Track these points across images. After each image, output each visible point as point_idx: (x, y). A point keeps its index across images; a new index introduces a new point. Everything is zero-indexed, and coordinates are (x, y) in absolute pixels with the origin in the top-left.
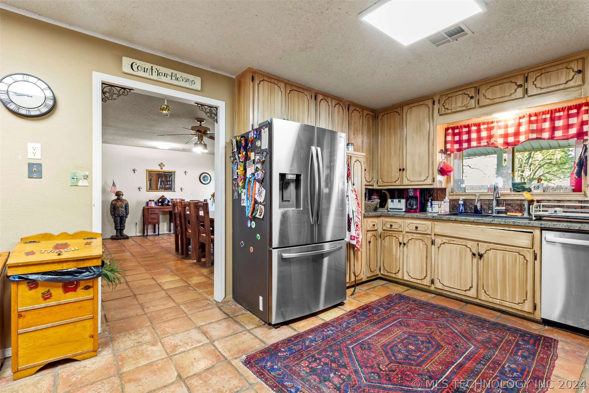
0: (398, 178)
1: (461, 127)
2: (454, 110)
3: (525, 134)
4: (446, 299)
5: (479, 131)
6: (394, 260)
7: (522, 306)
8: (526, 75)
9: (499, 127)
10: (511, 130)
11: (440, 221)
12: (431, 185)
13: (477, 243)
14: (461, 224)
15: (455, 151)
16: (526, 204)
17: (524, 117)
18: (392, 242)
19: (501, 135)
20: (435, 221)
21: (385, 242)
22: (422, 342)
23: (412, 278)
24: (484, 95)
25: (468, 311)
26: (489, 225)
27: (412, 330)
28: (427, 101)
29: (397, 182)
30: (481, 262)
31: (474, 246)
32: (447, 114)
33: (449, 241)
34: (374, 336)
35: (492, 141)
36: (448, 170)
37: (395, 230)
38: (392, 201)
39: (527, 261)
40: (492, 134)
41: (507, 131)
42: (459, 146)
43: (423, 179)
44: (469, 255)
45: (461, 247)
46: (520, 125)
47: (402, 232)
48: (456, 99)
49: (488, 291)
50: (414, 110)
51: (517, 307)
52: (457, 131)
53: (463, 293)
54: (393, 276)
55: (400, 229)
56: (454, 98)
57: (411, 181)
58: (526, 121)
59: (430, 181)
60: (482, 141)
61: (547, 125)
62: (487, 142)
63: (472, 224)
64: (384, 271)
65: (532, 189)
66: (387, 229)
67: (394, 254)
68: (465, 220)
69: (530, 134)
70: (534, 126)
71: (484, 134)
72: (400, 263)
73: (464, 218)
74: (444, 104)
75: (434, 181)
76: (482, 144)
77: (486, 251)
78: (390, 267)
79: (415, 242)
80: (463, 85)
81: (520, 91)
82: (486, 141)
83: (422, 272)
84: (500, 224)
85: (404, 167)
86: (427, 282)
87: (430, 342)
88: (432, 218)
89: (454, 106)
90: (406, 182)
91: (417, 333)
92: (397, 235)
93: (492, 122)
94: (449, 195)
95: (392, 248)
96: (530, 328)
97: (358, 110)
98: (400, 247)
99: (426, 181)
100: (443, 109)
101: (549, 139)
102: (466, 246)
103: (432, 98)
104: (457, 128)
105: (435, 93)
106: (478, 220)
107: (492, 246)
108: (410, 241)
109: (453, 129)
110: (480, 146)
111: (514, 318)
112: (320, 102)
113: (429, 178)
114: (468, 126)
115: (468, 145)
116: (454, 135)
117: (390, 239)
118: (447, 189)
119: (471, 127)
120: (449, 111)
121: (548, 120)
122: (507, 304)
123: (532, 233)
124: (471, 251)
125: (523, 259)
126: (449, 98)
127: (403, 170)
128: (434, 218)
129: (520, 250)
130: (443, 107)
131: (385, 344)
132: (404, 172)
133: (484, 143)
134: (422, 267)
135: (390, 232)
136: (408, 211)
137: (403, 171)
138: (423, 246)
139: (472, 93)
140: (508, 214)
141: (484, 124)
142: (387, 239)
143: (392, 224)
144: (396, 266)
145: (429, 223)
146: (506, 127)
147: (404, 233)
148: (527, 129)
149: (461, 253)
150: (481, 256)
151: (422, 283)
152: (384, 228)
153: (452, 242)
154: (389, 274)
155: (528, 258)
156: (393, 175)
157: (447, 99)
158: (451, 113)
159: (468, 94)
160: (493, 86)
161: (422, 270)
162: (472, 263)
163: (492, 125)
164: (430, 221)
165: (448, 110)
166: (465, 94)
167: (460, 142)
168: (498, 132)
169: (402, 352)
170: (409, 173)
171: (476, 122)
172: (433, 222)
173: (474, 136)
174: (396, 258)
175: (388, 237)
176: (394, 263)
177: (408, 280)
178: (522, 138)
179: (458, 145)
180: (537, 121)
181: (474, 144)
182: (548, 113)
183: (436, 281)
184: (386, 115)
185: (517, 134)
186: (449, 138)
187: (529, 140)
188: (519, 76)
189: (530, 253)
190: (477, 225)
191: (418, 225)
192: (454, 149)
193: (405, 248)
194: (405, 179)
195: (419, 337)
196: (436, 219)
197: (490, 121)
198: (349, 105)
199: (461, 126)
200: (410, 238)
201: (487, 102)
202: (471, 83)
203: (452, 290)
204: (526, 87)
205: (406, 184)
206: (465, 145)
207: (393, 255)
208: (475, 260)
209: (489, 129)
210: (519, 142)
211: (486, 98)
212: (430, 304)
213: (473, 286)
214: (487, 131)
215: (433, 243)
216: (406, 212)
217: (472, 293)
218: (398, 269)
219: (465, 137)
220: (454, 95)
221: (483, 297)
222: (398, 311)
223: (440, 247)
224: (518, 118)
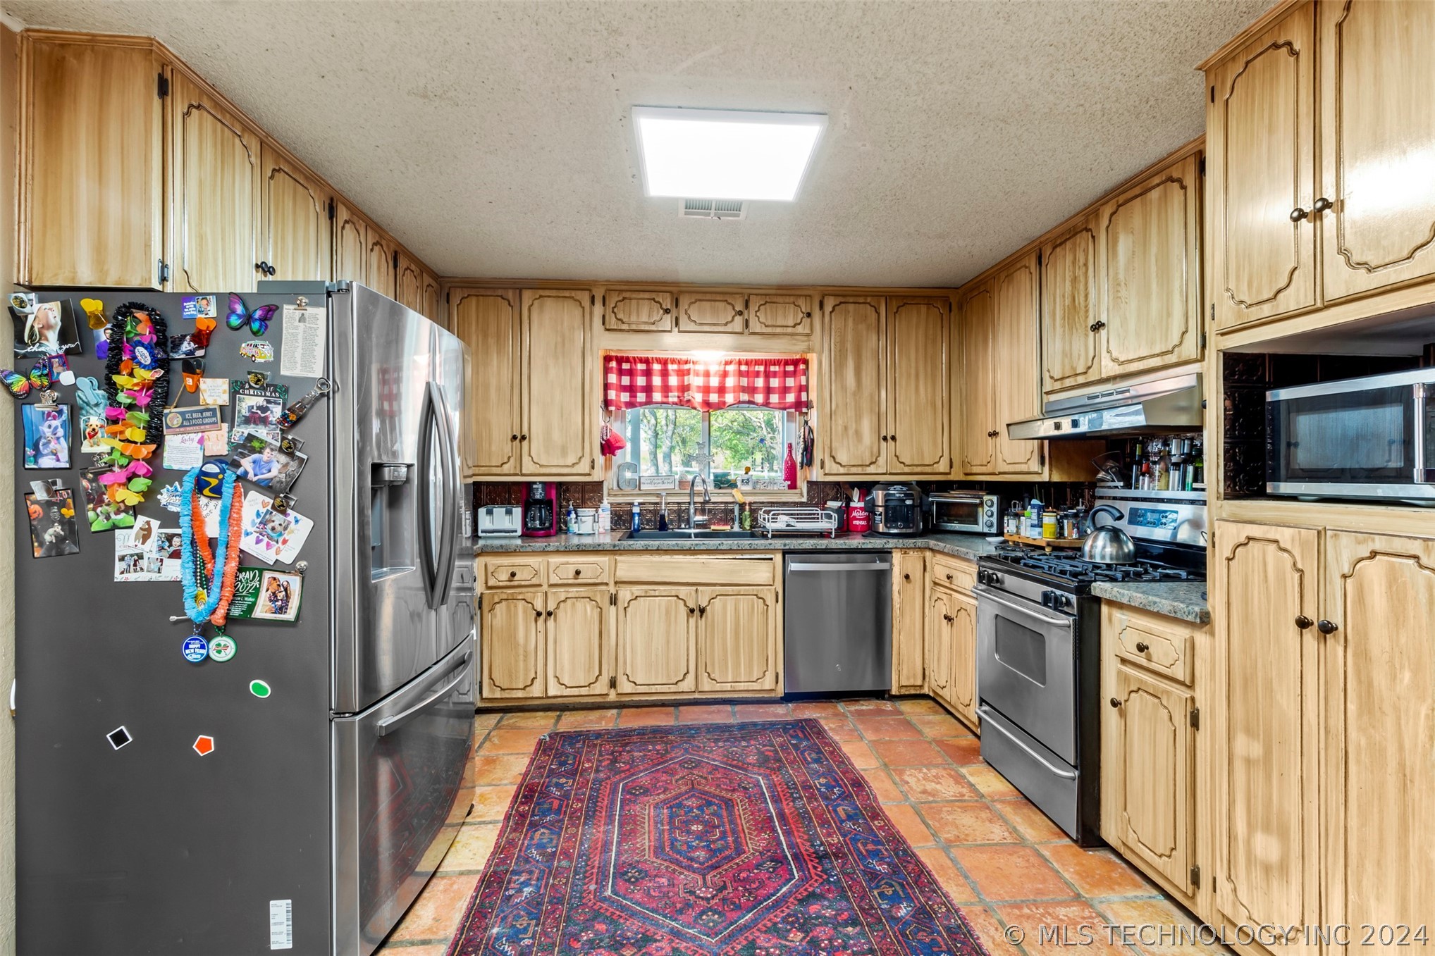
0: (509, 458)
1: (635, 360)
2: (634, 327)
3: (734, 392)
4: (639, 710)
5: (665, 374)
6: (521, 657)
7: (762, 683)
8: (746, 298)
9: (697, 374)
10: (714, 382)
11: (626, 554)
12: (589, 475)
13: (694, 588)
14: (667, 554)
15: (623, 405)
16: (737, 509)
17: (731, 362)
18: (516, 614)
19: (699, 387)
20: (615, 554)
21: (494, 616)
22: (699, 808)
23: (567, 687)
24: (686, 313)
25: (692, 720)
26: (712, 554)
27: (662, 796)
28: (579, 293)
29: (505, 466)
30: (702, 623)
31: (691, 594)
32: (621, 330)
33: (646, 592)
34: (619, 843)
35: (687, 396)
36: (617, 445)
37: (523, 583)
38: (490, 513)
39: (768, 606)
40: (686, 383)
41: (708, 382)
42: (630, 397)
43: (570, 461)
44: (683, 611)
45: (669, 600)
46: (725, 374)
47: (540, 585)
48: (638, 305)
49: (714, 673)
50: (549, 303)
51: (756, 686)
52: (626, 366)
53: (673, 688)
54: (520, 694)
55: (534, 581)
56: (634, 302)
57: (541, 466)
58: (734, 371)
59: (584, 467)
60: (670, 394)
61: (760, 382)
62: (678, 397)
63: (685, 555)
64: (491, 691)
65: (739, 484)
66: (501, 584)
67: (521, 640)
68: (676, 548)
69: (741, 394)
70: (744, 382)
71: (673, 381)
72: (536, 660)
73: (674, 543)
74: (615, 310)
75: (593, 468)
76: (671, 400)
77: (709, 601)
78: (510, 676)
79: (573, 604)
80: (651, 282)
81: (739, 321)
82: (676, 394)
83: (590, 668)
84: (731, 549)
85: (525, 432)
86: (601, 687)
87: (709, 804)
88: (612, 548)
89: (634, 318)
90: (528, 467)
91: (676, 797)
92: (528, 597)
93: (686, 362)
94: (609, 495)
95: (516, 629)
96: (776, 715)
97: (412, 271)
98: (536, 621)
99: (577, 466)
100: (614, 319)
101: (763, 405)
102: (677, 596)
103: (590, 290)
104: (627, 360)
105: (596, 281)
106: (697, 545)
107: (719, 590)
108: (562, 604)
109: (620, 360)
110: (667, 403)
111: (750, 706)
112: (343, 228)
113: (583, 460)
114: (647, 361)
115: (647, 397)
116: (621, 372)
117: (508, 607)
118: (604, 483)
119: (653, 363)
120: (625, 327)
121: (762, 374)
122: (742, 686)
123: (771, 559)
124: (685, 605)
125: (762, 605)
126: (624, 299)
127: (523, 438)
128: (617, 548)
129: (758, 591)
130: (613, 315)
131: (656, 848)
132: (525, 443)
133: (673, 397)
134: (591, 657)
135: (509, 591)
136: (528, 533)
137: (521, 441)
138: (592, 610)
139: (667, 304)
140: (713, 527)
141: (673, 361)
142: (500, 609)
143: (514, 569)
144: (526, 670)
145: (603, 560)
146: (707, 374)
147: (545, 587)
148: (736, 384)
149: (668, 612)
150: (702, 611)
151: (591, 693)
152: (492, 582)
153: (652, 593)
154: (506, 695)
155: (768, 603)
156: (494, 448)
157: (620, 301)
158: (629, 331)
159: (659, 302)
160: (700, 300)
161: (590, 663)
162: (688, 627)
163: (686, 367)
164: (606, 554)
165: (623, 323)
166: (654, 299)
167: (631, 389)
168: (696, 381)
169: (694, 844)
170: (536, 445)
171: (661, 356)
172: (612, 558)
173: (657, 381)
174: (525, 651)
175: (504, 602)
176: (521, 664)
177: (559, 694)
178: (729, 398)
179: (628, 394)
180: (747, 374)
181: (657, 396)
182: (762, 364)
183: (622, 680)
184: (474, 300)
185: (722, 390)
186: (613, 378)
187: (740, 402)
188: (738, 296)
189: (771, 592)
190: (694, 554)
191: (580, 567)
192: (620, 401)
193: (551, 622)
194: (526, 459)
195: (689, 803)
196: (619, 550)
197: (684, 358)
198: (396, 253)
199: (634, 358)
200: (563, 599)
201: (692, 327)
202: (665, 283)
203: (653, 689)
204: (746, 317)
205: (529, 472)
206: (641, 397)
207: (517, 645)
208: (692, 621)
209: (682, 374)
210: (724, 403)
211: (689, 318)
212: (631, 731)
213: (690, 671)
214: (678, 375)
215: (613, 600)
216: (523, 536)
217: (688, 685)
218: (533, 676)
219: (641, 381)
220: (634, 295)
221: (706, 685)
222: (597, 771)
223: (628, 607)
224: (724, 362)
